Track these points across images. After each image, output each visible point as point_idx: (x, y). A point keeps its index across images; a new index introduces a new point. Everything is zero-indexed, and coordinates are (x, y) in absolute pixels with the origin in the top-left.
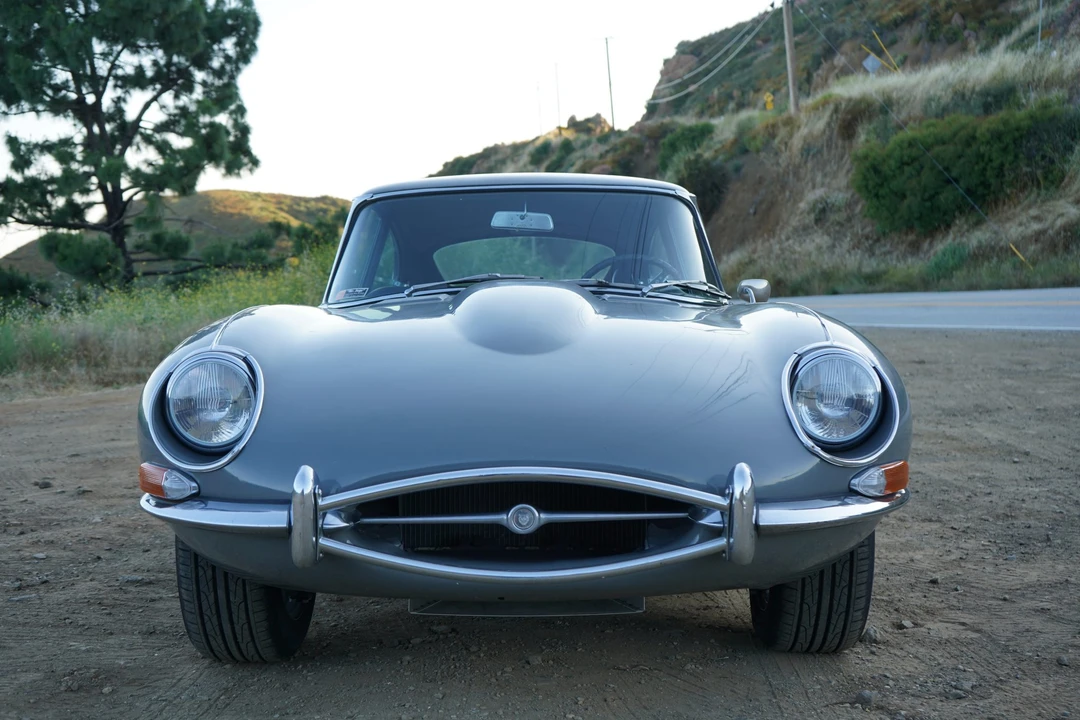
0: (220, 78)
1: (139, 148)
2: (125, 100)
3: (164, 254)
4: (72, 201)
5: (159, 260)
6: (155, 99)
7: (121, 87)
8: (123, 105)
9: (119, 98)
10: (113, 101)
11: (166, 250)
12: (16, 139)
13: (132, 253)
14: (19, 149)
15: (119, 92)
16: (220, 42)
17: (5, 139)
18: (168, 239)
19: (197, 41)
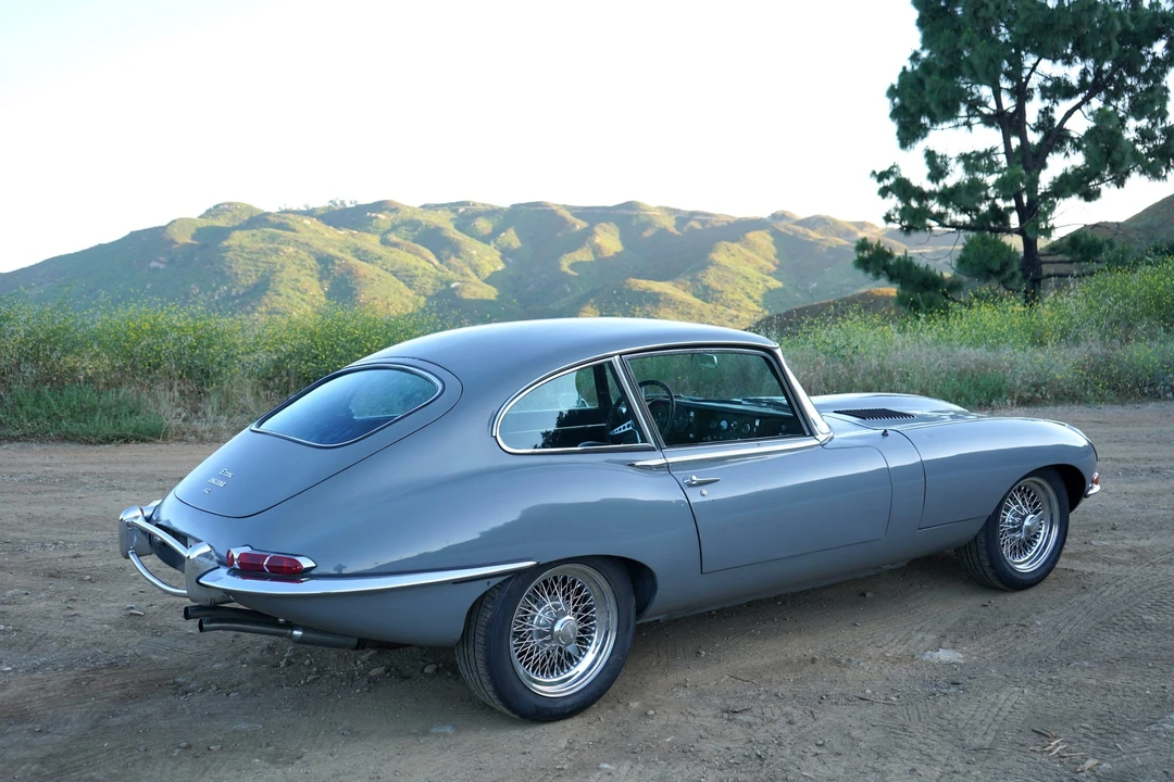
0: (1146, 82)
1: (1067, 154)
2: (1052, 110)
3: (1079, 256)
4: (996, 205)
5: (1071, 262)
6: (1078, 107)
7: (1049, 98)
8: (1050, 114)
9: (1047, 108)
10: (1040, 112)
11: (1081, 251)
12: (933, 152)
13: (1043, 255)
14: (935, 161)
15: (1047, 103)
16: (1151, 46)
17: (924, 153)
18: (1083, 240)
19: (1110, 49)
